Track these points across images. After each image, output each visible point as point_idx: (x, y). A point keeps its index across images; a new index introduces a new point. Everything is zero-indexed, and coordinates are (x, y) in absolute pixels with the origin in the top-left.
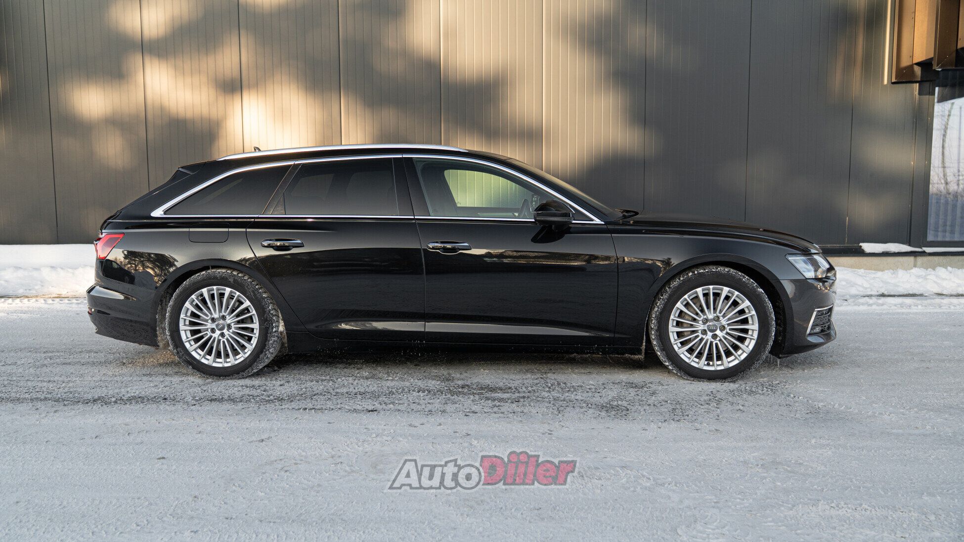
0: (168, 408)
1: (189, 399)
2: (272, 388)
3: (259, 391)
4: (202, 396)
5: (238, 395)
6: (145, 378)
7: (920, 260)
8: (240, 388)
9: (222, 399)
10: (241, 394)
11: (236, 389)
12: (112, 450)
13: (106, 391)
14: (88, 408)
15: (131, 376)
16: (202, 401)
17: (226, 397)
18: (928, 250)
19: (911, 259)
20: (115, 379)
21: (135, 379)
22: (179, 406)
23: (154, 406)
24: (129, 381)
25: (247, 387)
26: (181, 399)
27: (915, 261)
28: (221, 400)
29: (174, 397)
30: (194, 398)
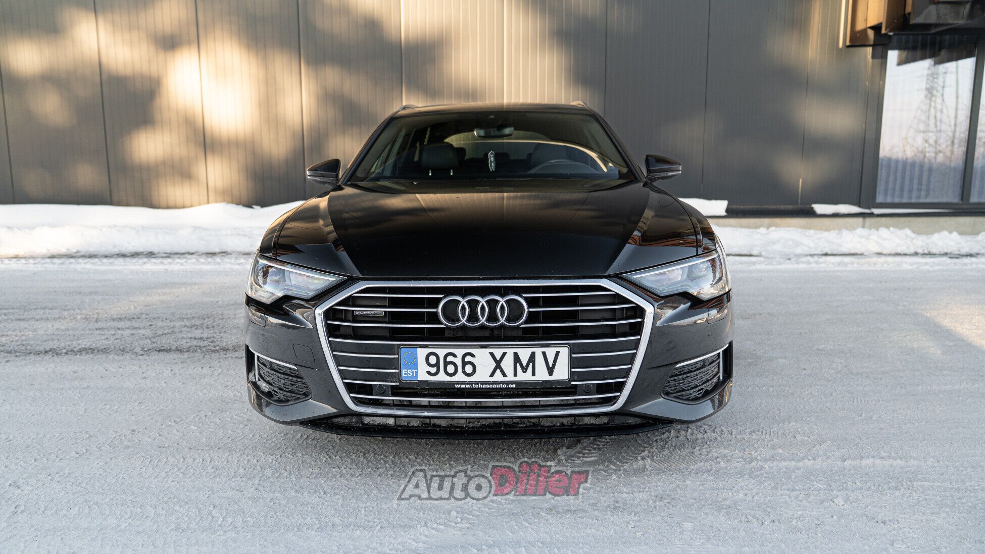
0: (116, 357)
1: (138, 349)
2: (219, 340)
3: (206, 342)
4: (151, 347)
5: (185, 346)
6: (97, 332)
7: (869, 221)
8: (189, 340)
9: (170, 349)
10: (189, 345)
11: (184, 341)
12: (59, 394)
13: (58, 343)
14: (38, 358)
15: (83, 330)
16: (150, 351)
17: (174, 348)
18: (876, 211)
19: (860, 220)
20: (68, 332)
21: (87, 332)
22: (127, 356)
23: (104, 356)
24: (81, 335)
25: (195, 339)
26: (130, 350)
27: (864, 222)
28: (168, 351)
29: (123, 348)
30: (143, 349)
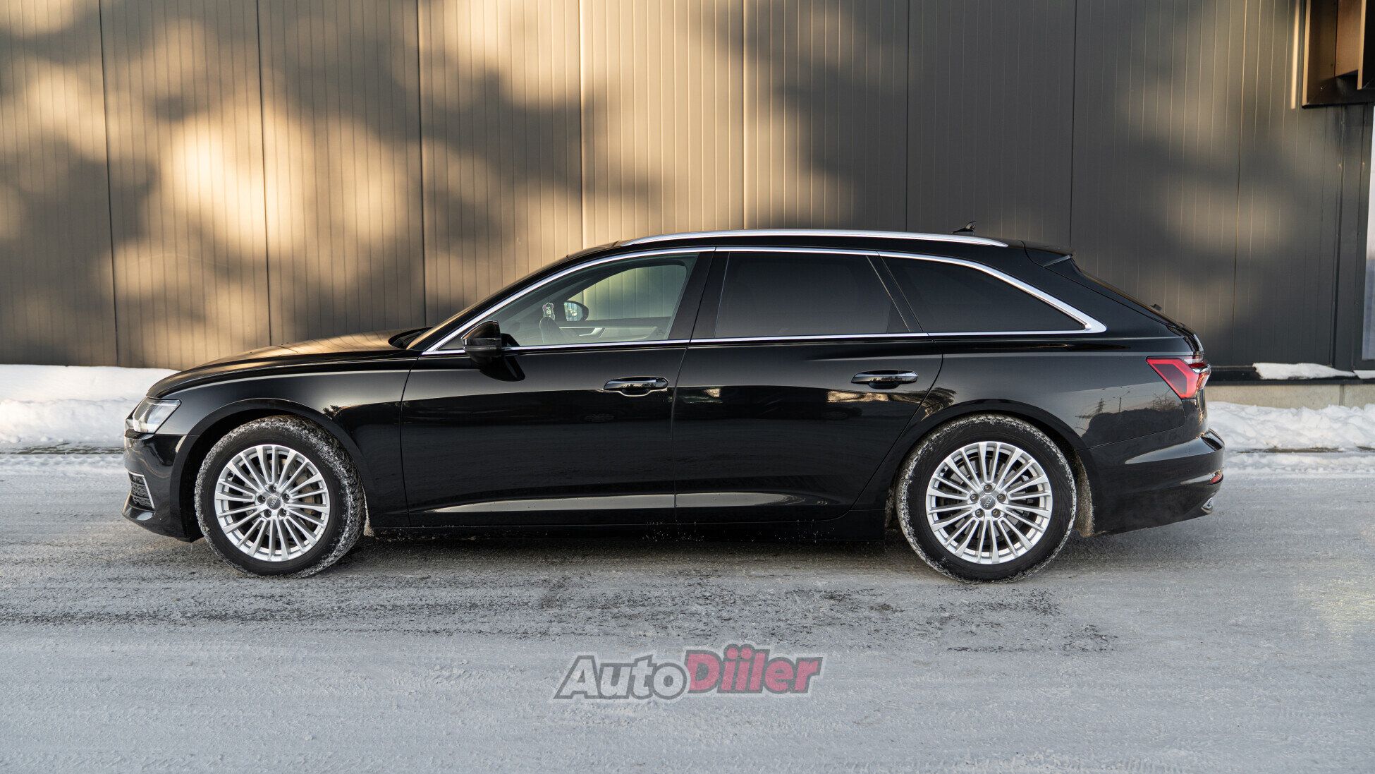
0: (145, 629)
1: (177, 615)
2: (299, 599)
3: (280, 603)
4: (196, 610)
5: (249, 609)
6: (111, 585)
7: (1351, 389)
8: (252, 600)
9: (225, 615)
10: (255, 607)
11: (247, 600)
13: (54, 604)
15: (90, 581)
16: (196, 618)
17: (231, 612)
18: (1363, 374)
19: (1337, 388)
20: (67, 585)
21: (96, 585)
22: (162, 626)
23: (126, 626)
24: (88, 589)
25: (263, 597)
26: (165, 616)
27: (1343, 391)
28: (223, 617)
29: (154, 612)
30: (184, 614)
